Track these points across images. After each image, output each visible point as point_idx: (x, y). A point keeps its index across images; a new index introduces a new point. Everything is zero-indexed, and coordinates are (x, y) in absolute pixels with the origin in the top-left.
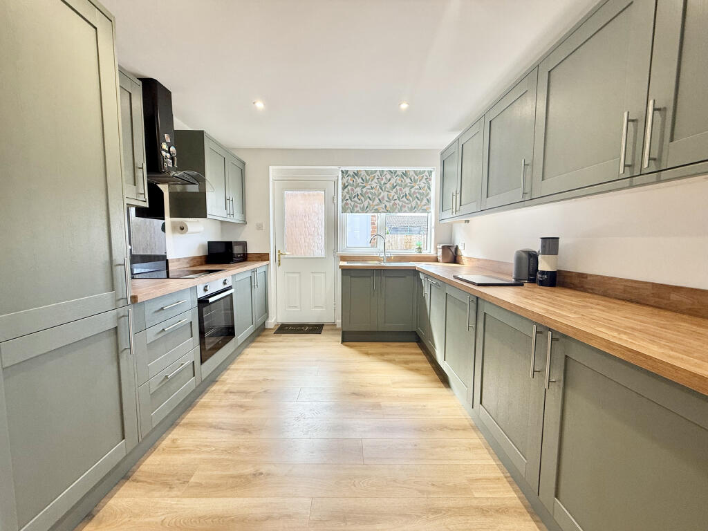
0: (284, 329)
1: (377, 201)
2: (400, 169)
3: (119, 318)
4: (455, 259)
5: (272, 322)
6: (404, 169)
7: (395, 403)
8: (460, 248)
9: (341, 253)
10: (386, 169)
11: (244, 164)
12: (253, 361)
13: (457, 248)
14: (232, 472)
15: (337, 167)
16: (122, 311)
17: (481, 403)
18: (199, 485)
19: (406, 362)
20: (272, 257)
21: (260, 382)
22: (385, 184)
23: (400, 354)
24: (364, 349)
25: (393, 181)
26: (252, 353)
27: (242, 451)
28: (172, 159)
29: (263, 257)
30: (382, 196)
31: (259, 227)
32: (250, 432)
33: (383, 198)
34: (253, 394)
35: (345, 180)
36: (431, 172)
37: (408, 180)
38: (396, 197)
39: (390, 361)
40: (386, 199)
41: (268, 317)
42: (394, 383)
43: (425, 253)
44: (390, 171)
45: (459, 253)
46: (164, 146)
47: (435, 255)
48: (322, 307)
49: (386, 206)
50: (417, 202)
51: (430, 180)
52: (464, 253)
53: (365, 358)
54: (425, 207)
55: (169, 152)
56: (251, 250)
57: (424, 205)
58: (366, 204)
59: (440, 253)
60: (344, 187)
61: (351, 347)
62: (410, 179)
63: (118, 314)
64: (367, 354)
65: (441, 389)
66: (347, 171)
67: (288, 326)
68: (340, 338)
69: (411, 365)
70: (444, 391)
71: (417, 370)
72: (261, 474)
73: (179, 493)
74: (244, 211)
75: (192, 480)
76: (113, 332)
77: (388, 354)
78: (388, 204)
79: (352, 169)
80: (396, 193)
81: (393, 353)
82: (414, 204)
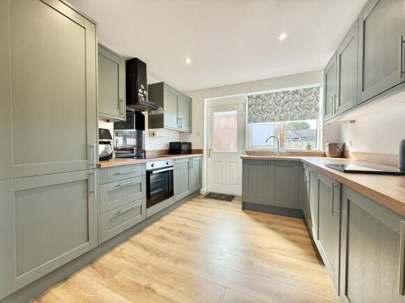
0: (211, 196)
1: (273, 113)
2: (291, 89)
3: (89, 175)
4: (343, 154)
5: (204, 190)
6: (294, 89)
7: (265, 265)
8: (348, 145)
9: (248, 150)
10: (280, 90)
11: (191, 100)
12: (184, 212)
13: (344, 146)
14: (136, 280)
15: (244, 94)
16: (91, 171)
17: (346, 294)
18: (116, 282)
19: (288, 233)
20: (205, 152)
21: (180, 225)
22: (279, 101)
23: (284, 225)
24: (257, 217)
25: (285, 98)
26: (186, 207)
27: (149, 268)
28: (145, 97)
29: (200, 151)
30: (277, 109)
31: (198, 134)
32: (159, 256)
33: (278, 111)
34: (173, 232)
35: (250, 102)
36: (319, 87)
37: (299, 96)
38: (288, 109)
39: (274, 229)
40: (280, 111)
41: (201, 187)
42: (270, 248)
43: (313, 149)
44: (284, 92)
45: (346, 149)
46: (140, 91)
47: (323, 151)
48: (234, 184)
49: (280, 117)
50: (306, 112)
51: (318, 93)
52: (351, 149)
53: (255, 224)
54: (313, 115)
55: (143, 94)
56: (194, 147)
57: (313, 113)
58: (265, 116)
59: (327, 150)
60: (250, 106)
61: (247, 213)
62: (301, 95)
63: (88, 172)
64: (258, 221)
65: (315, 265)
66: (251, 96)
67: (213, 194)
68: (241, 206)
69: (292, 236)
70: (317, 267)
71: (295, 242)
72: (149, 288)
73: (105, 283)
74: (190, 125)
75: (115, 277)
76: (85, 182)
77: (275, 223)
78: (282, 115)
79: (255, 94)
80: (288, 106)
81: (279, 224)
82: (303, 113)
